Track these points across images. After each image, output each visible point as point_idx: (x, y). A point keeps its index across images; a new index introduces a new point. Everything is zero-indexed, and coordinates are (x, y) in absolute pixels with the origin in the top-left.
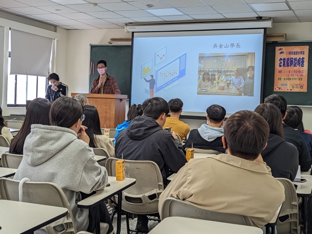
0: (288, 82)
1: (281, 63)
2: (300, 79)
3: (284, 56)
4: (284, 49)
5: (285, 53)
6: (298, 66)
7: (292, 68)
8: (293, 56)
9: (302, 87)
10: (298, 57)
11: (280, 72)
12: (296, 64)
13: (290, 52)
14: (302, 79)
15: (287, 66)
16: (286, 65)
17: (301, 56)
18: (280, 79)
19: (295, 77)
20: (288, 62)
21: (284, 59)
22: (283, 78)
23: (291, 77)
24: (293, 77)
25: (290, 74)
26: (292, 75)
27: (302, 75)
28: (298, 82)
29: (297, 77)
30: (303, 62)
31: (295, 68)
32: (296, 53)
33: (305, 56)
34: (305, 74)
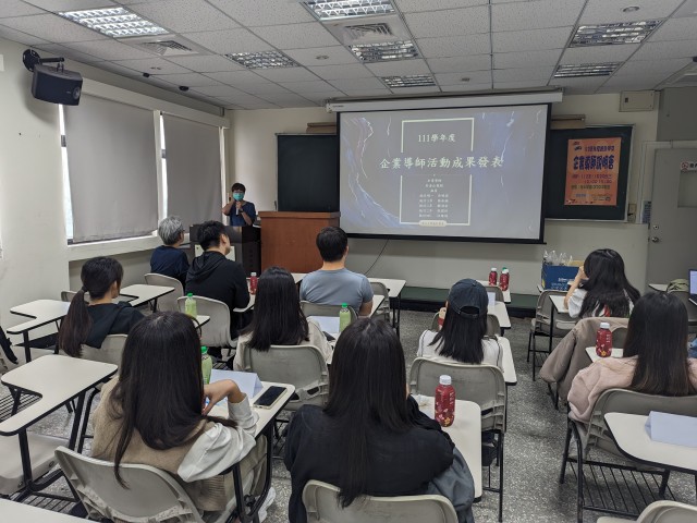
0: (587, 192)
1: (577, 163)
4: (582, 142)
5: (583, 149)
10: (603, 154)
11: (575, 176)
12: (600, 164)
13: (591, 148)
15: (586, 168)
17: (609, 153)
18: (574, 187)
19: (598, 184)
20: (587, 163)
21: (582, 158)
22: (578, 186)
23: (593, 184)
25: (591, 179)
26: (594, 181)
27: (608, 182)
28: (602, 191)
29: (601, 184)
30: (611, 162)
31: (599, 170)
32: (601, 149)
33: (616, 154)
34: (615, 179)
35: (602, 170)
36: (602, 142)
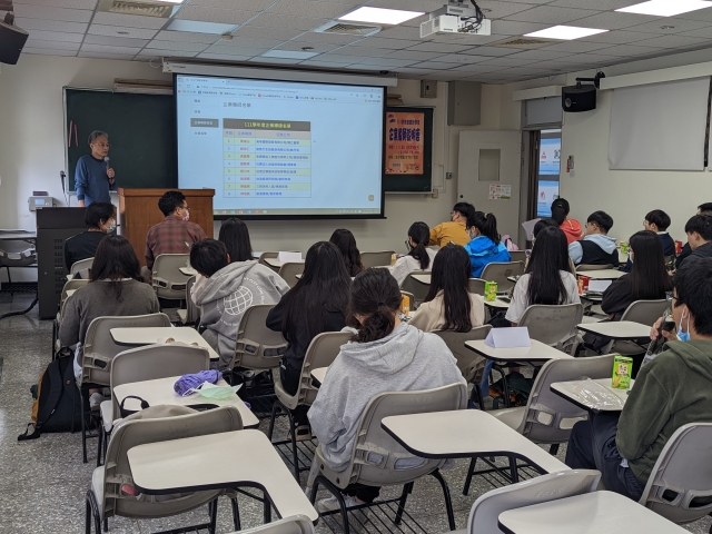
0: (401, 162)
1: (392, 135)
2: (416, 157)
3: (395, 125)
4: (396, 116)
5: (396, 122)
6: (412, 140)
7: (406, 143)
8: (407, 126)
9: (416, 168)
10: (412, 127)
11: (391, 147)
12: (410, 136)
13: (402, 121)
15: (399, 140)
16: (398, 138)
17: (416, 127)
18: (391, 157)
19: (409, 154)
20: (400, 135)
21: (396, 130)
22: (394, 156)
23: (405, 155)
25: (404, 150)
26: (406, 152)
27: (418, 153)
28: (412, 161)
29: (411, 154)
30: (418, 134)
32: (410, 122)
33: (421, 127)
34: (421, 150)
35: (411, 142)
36: (410, 116)
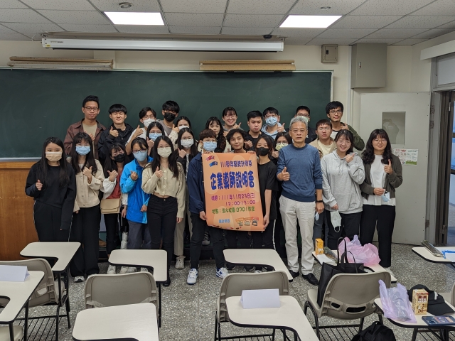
0: (231, 216)
1: (214, 182)
2: (251, 209)
3: (218, 169)
5: (219, 164)
6: (244, 186)
7: (235, 190)
8: (235, 169)
9: (255, 222)
10: (242, 170)
11: (215, 198)
12: (240, 182)
13: (228, 163)
14: (253, 208)
15: (226, 187)
16: (223, 185)
17: (248, 169)
18: (216, 211)
19: (241, 206)
21: (219, 175)
22: (220, 209)
23: (235, 207)
24: (237, 206)
25: (233, 201)
26: (237, 203)
27: (253, 202)
28: (247, 214)
29: (244, 205)
30: (251, 179)
31: (239, 189)
32: (237, 164)
33: (254, 169)
35: (244, 189)
